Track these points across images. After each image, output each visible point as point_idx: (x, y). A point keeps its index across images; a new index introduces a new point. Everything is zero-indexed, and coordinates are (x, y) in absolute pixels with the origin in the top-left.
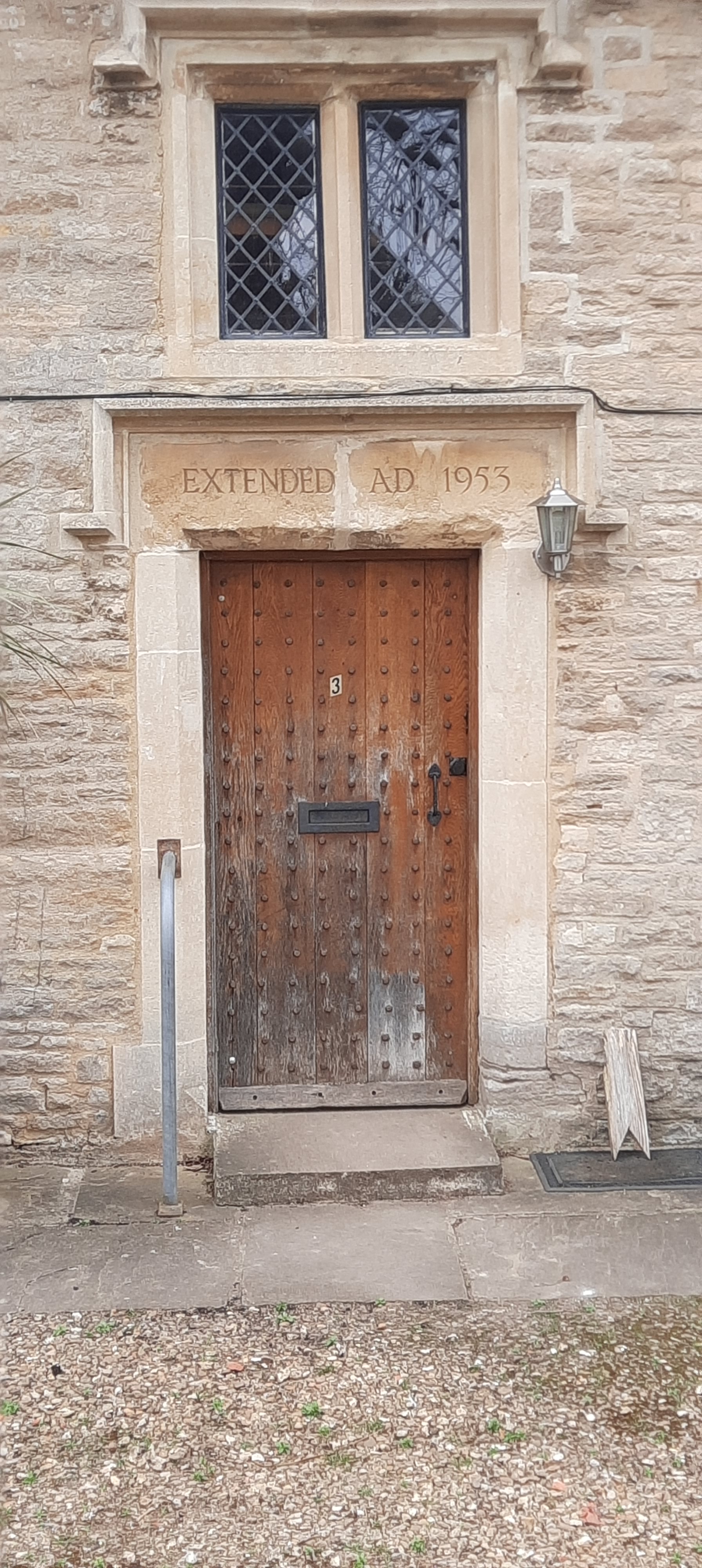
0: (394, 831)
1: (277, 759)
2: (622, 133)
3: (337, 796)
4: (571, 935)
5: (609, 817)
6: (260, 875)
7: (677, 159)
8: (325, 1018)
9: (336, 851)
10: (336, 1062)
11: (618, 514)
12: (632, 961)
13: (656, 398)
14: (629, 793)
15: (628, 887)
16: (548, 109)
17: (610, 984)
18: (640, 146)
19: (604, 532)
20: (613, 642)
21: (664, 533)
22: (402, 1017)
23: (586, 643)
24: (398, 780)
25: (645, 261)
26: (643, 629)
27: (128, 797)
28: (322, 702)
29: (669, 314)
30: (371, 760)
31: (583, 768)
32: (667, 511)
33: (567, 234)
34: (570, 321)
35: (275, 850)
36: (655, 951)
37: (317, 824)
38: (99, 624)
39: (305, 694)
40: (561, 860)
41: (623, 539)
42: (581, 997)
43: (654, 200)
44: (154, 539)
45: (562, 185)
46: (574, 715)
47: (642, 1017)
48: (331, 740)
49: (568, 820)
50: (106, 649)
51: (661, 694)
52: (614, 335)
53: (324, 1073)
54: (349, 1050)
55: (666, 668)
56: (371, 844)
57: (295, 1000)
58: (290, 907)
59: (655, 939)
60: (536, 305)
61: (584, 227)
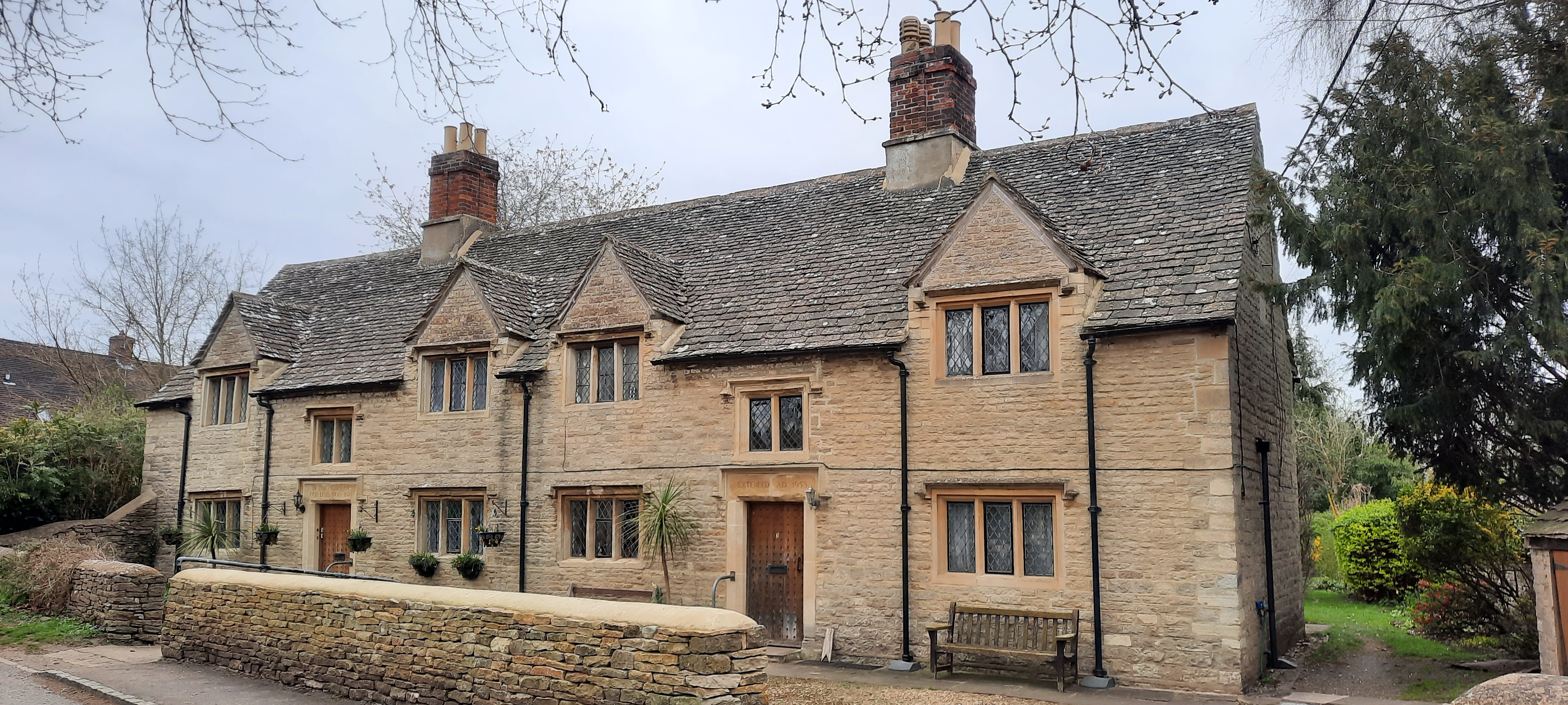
0: (790, 573)
1: (764, 554)
2: (831, 402)
3: (777, 564)
4: (820, 602)
5: (829, 572)
6: (760, 583)
7: (843, 408)
8: (774, 622)
9: (777, 578)
10: (776, 635)
11: (831, 494)
12: (834, 611)
13: (838, 465)
14: (834, 566)
15: (834, 591)
16: (815, 397)
17: (829, 616)
18: (835, 405)
19: (827, 498)
20: (829, 526)
21: (841, 499)
22: (791, 624)
23: (823, 526)
24: (791, 560)
25: (836, 432)
26: (836, 523)
27: (725, 560)
28: (774, 539)
29: (841, 445)
30: (785, 555)
31: (823, 559)
32: (841, 493)
33: (819, 426)
34: (820, 447)
35: (764, 577)
36: (839, 608)
37: (773, 571)
38: (720, 518)
39: (771, 537)
40: (818, 583)
41: (832, 500)
42: (822, 619)
43: (838, 418)
44: (732, 498)
45: (818, 415)
46: (821, 545)
47: (836, 626)
48: (776, 549)
49: (820, 572)
50: (721, 524)
51: (840, 540)
52: (829, 450)
53: (773, 637)
54: (779, 631)
55: (842, 533)
56: (785, 577)
57: (767, 617)
58: (767, 592)
59: (840, 604)
60: (812, 443)
61: (822, 425)
